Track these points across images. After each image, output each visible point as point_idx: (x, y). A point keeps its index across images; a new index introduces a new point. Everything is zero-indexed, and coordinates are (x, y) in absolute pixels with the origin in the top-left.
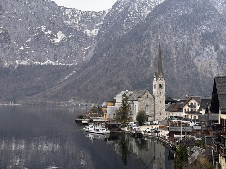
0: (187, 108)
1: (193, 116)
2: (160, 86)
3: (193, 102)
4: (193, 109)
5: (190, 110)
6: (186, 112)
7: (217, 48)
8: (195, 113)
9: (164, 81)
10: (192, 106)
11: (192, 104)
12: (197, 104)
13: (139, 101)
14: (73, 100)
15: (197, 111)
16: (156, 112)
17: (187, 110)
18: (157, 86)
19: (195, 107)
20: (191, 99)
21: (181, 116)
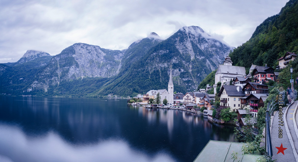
0: (185, 97)
1: (188, 101)
2: (172, 88)
3: (188, 95)
4: (188, 98)
5: (187, 98)
6: (185, 99)
7: (180, 70)
8: (189, 99)
9: (173, 86)
10: (188, 97)
11: (188, 96)
12: (190, 95)
13: (162, 95)
14: (110, 95)
15: (190, 98)
16: (170, 99)
17: (185, 98)
18: (170, 88)
19: (189, 97)
20: (187, 93)
21: (180, 101)
